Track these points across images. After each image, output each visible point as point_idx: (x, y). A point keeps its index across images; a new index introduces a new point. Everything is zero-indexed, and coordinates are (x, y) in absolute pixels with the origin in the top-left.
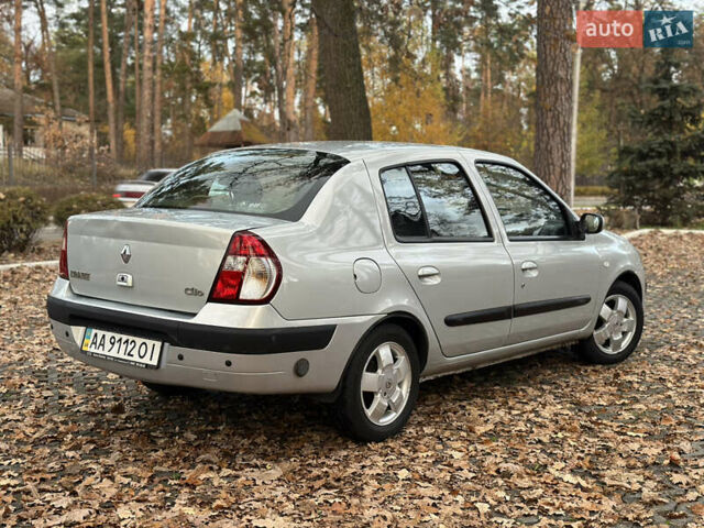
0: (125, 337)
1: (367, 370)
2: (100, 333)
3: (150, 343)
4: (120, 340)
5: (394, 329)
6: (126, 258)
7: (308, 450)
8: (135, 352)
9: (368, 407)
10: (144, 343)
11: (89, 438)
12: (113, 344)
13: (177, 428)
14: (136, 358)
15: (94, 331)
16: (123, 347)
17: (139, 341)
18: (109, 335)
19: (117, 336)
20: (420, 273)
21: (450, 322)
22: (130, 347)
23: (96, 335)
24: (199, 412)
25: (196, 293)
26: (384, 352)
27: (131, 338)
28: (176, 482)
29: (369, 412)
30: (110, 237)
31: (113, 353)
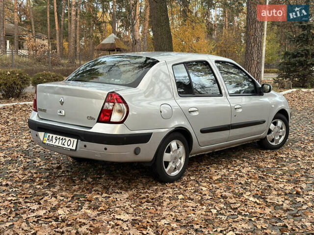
0: (61, 137)
1: (166, 152)
2: (51, 135)
3: (72, 140)
4: (59, 138)
5: (178, 134)
6: (62, 103)
7: (140, 186)
8: (66, 144)
9: (166, 168)
10: (70, 140)
11: (46, 180)
12: (56, 140)
13: (84, 176)
14: (66, 146)
15: (48, 134)
16: (61, 141)
17: (67, 139)
18: (55, 136)
19: (58, 137)
20: (190, 110)
21: (203, 131)
22: (64, 141)
23: (49, 136)
24: (94, 169)
25: (92, 118)
26: (174, 144)
27: (64, 138)
28: (83, 199)
29: (167, 170)
30: (55, 94)
31: (57, 144)
